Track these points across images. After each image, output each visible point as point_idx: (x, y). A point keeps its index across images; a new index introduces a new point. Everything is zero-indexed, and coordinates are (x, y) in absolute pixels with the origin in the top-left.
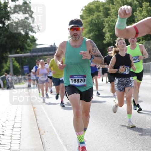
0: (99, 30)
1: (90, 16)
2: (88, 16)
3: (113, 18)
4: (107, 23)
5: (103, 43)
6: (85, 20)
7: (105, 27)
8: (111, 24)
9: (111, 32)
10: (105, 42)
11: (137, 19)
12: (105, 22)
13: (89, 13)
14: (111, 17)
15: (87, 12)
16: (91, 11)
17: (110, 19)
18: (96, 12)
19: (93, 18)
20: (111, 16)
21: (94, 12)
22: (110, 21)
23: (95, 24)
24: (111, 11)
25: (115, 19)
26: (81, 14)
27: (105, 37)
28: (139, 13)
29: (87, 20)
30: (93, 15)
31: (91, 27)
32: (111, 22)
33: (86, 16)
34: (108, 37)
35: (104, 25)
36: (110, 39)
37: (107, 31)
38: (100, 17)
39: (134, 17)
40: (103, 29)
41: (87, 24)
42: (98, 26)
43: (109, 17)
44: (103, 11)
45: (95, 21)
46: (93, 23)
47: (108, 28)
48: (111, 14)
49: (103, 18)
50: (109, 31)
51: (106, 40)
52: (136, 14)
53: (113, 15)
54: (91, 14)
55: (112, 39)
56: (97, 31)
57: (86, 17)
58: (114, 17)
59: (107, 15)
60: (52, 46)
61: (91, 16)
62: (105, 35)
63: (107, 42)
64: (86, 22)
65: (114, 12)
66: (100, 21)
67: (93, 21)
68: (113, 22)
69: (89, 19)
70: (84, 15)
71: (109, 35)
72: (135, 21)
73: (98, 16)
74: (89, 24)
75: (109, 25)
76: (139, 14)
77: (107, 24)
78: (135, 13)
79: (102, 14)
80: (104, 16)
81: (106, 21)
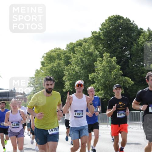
0: (59, 78)
1: (50, 63)
2: (49, 63)
3: (73, 66)
4: (67, 71)
5: (63, 91)
6: (46, 67)
7: (65, 75)
8: (72, 73)
9: (71, 80)
10: (64, 90)
11: (97, 69)
12: (65, 71)
13: (49, 60)
14: (72, 66)
15: (48, 60)
16: (52, 59)
17: (70, 67)
18: (57, 60)
19: (53, 66)
20: (71, 64)
21: (55, 60)
22: (70, 69)
23: (55, 72)
24: (72, 60)
25: (76, 67)
26: (42, 60)
27: (65, 85)
28: (99, 63)
29: (48, 67)
30: (54, 63)
31: (51, 74)
32: (71, 71)
33: (47, 63)
34: (68, 86)
35: (64, 74)
36: (70, 88)
37: (67, 79)
38: (61, 65)
39: (94, 67)
40: (63, 77)
41: (48, 71)
42: (59, 74)
43: (70, 66)
44: (64, 59)
45: (56, 69)
46: (53, 70)
47: (68, 76)
48: (72, 63)
49: (63, 66)
50: (69, 80)
51: (65, 88)
52: (96, 64)
53: (73, 63)
54: (52, 61)
55: (71, 87)
56: (57, 79)
57: (47, 65)
58: (75, 65)
59: (68, 63)
60: (12, 90)
61: (52, 63)
62: (65, 83)
63: (66, 90)
64: (47, 69)
65: (75, 61)
66: (60, 69)
67: (53, 68)
68: (73, 71)
69: (50, 66)
70: (45, 62)
71: (69, 84)
72: (95, 71)
73: (59, 64)
74: (49, 72)
75: (69, 74)
76: (100, 65)
77: (67, 73)
78: (95, 62)
79: (63, 62)
80: (65, 64)
81: (66, 69)
